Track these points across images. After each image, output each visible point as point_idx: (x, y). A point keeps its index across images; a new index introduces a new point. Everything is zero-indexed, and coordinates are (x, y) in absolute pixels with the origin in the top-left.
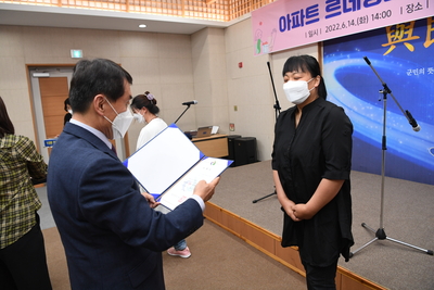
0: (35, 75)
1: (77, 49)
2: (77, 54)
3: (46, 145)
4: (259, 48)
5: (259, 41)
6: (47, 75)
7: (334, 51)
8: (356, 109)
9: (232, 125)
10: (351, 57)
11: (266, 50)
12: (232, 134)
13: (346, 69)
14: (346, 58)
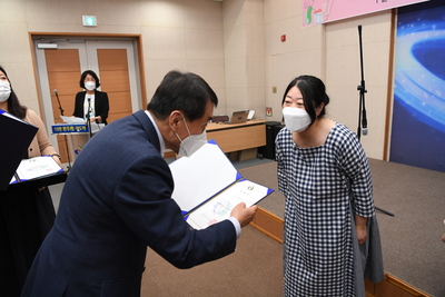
0: (40, 46)
1: (89, 15)
2: (89, 21)
3: (54, 132)
4: (309, 16)
5: (310, 8)
6: (54, 46)
7: (413, 21)
8: (439, 93)
9: (269, 110)
10: (438, 28)
11: (319, 19)
12: (270, 119)
13: (429, 43)
14: (430, 29)
